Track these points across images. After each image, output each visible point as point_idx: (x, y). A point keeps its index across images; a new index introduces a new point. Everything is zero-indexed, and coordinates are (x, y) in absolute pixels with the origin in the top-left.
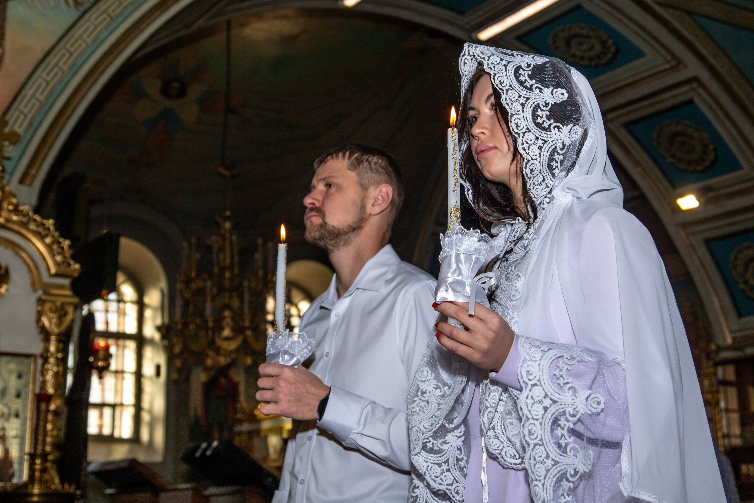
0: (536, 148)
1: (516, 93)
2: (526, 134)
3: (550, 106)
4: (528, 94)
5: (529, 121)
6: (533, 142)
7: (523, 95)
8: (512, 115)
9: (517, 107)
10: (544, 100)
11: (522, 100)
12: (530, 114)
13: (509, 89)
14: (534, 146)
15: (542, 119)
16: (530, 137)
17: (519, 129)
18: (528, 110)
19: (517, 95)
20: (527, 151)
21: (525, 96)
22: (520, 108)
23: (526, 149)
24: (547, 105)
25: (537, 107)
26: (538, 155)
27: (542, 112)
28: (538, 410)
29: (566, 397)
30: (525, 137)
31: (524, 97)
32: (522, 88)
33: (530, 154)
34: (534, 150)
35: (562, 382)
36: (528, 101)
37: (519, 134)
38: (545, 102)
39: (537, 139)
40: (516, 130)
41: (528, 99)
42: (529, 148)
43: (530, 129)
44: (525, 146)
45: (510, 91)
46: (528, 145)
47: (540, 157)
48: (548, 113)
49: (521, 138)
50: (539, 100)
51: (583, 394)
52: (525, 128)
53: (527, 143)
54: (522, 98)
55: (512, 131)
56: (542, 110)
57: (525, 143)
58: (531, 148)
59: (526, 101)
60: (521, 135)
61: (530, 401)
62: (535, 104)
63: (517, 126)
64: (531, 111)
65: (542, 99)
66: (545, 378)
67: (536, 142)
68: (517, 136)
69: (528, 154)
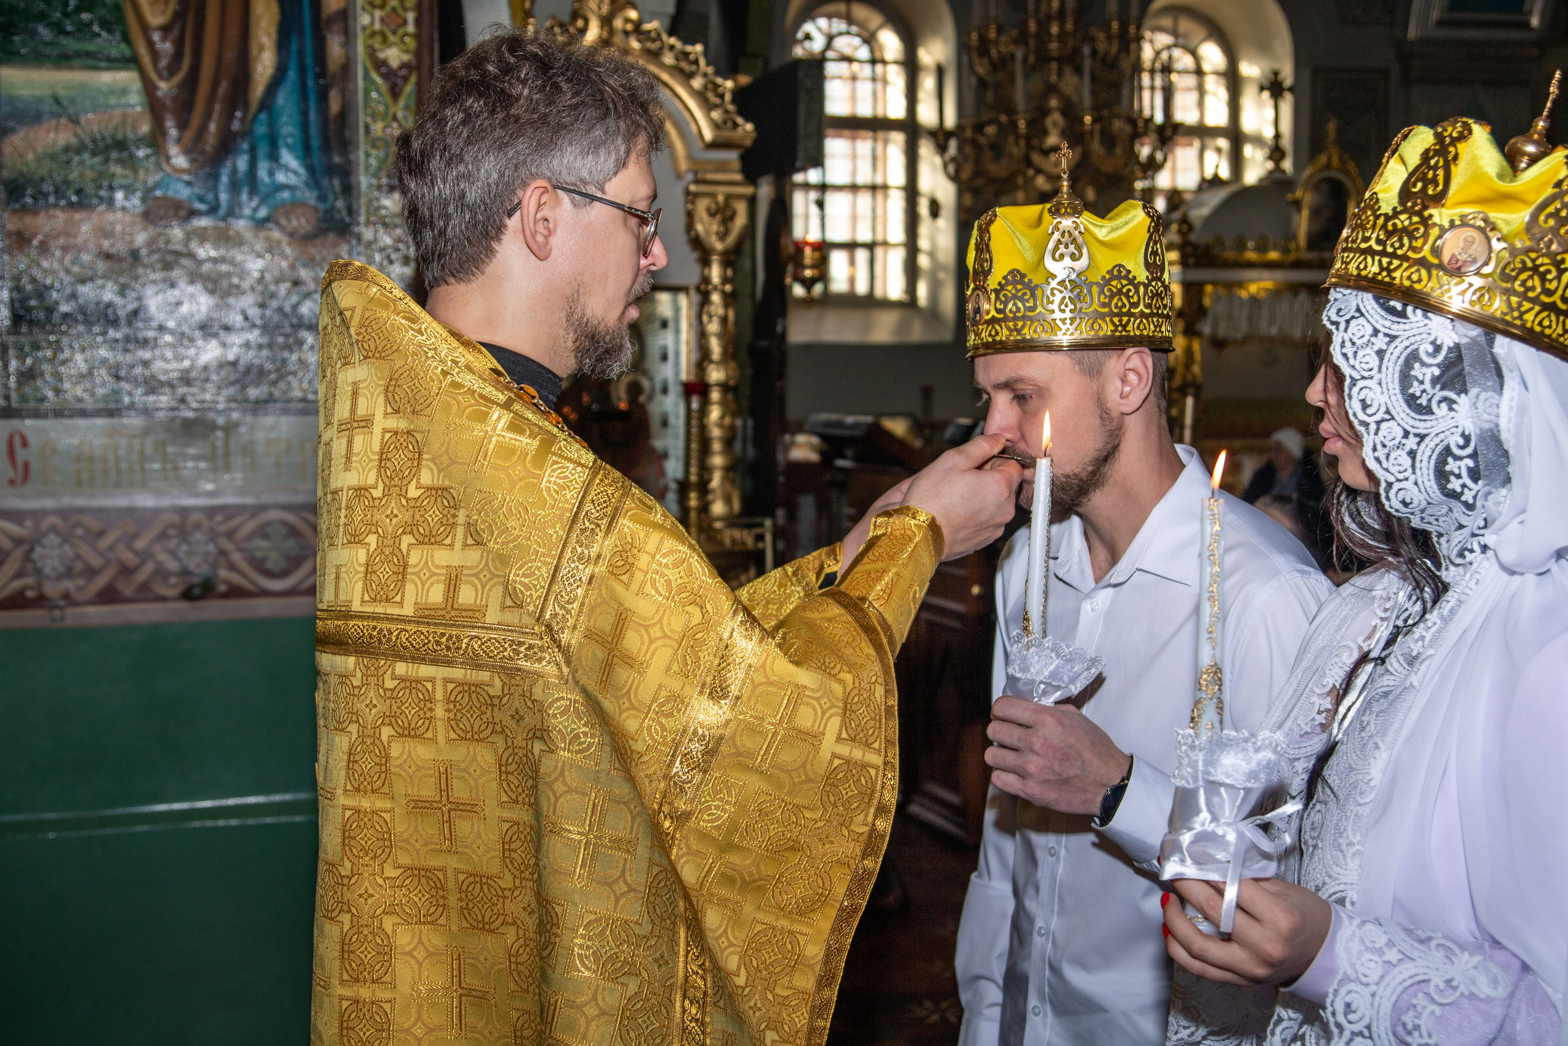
0: (1404, 454)
1: (1367, 325)
2: (1384, 425)
3: (1443, 353)
4: (1395, 327)
5: (1392, 392)
6: (1396, 442)
7: (1383, 330)
8: (1354, 382)
9: (1367, 359)
10: (1431, 338)
11: (1380, 342)
12: (1397, 375)
13: (1353, 317)
14: (1399, 452)
15: (1422, 387)
16: (1391, 431)
17: (1369, 411)
18: (1391, 364)
19: (1370, 330)
20: (1385, 464)
21: (1387, 331)
22: (1374, 362)
23: (1383, 459)
24: (1438, 349)
25: (1413, 357)
26: (1410, 470)
27: (1424, 370)
30: (1381, 433)
31: (1386, 335)
32: (1383, 313)
33: (1392, 469)
34: (1400, 460)
36: (1393, 345)
37: (1366, 425)
38: (1433, 343)
39: (1406, 434)
40: (1362, 416)
41: (1393, 338)
42: (1388, 456)
43: (1393, 412)
44: (1381, 453)
45: (1353, 323)
46: (1386, 451)
47: (1414, 473)
48: (1437, 372)
49: (1372, 436)
50: (1418, 338)
52: (1383, 409)
53: (1384, 446)
54: (1380, 335)
55: (1352, 418)
56: (1423, 364)
57: (1379, 447)
58: (1393, 455)
59: (1388, 344)
60: (1373, 427)
62: (1409, 350)
63: (1365, 406)
64: (1398, 368)
65: (1425, 336)
67: (1404, 441)
68: (1362, 429)
69: (1387, 470)
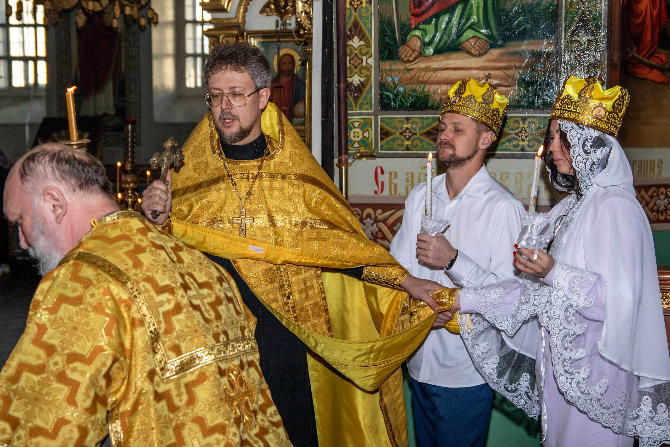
11: (579, 136)
22: (577, 141)
25: (586, 140)
28: (560, 301)
29: (575, 298)
35: (574, 290)
48: (591, 144)
51: (583, 297)
61: (556, 297)
66: (566, 287)
